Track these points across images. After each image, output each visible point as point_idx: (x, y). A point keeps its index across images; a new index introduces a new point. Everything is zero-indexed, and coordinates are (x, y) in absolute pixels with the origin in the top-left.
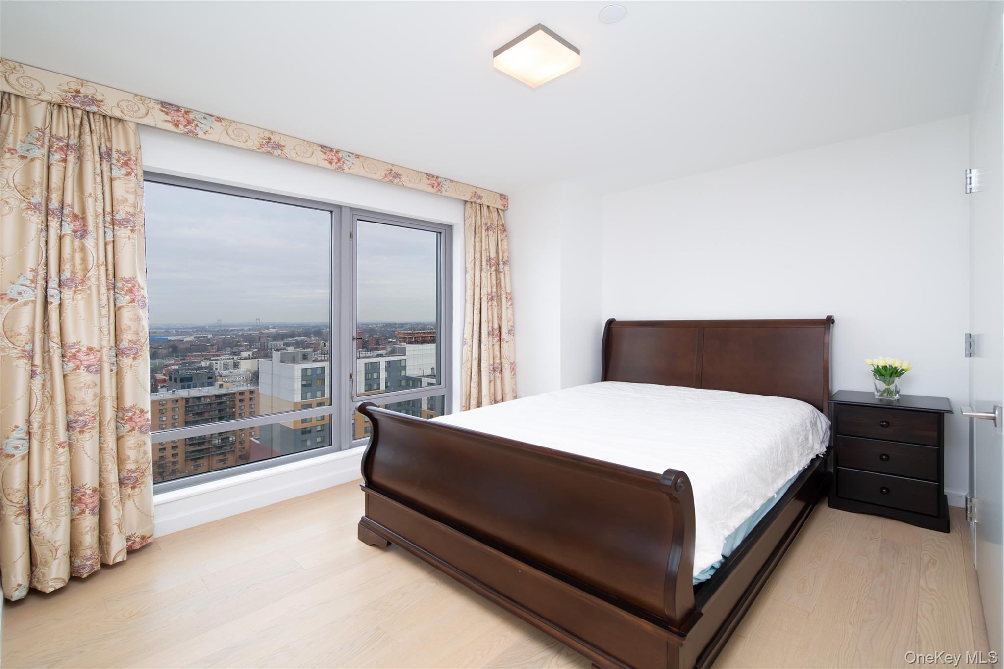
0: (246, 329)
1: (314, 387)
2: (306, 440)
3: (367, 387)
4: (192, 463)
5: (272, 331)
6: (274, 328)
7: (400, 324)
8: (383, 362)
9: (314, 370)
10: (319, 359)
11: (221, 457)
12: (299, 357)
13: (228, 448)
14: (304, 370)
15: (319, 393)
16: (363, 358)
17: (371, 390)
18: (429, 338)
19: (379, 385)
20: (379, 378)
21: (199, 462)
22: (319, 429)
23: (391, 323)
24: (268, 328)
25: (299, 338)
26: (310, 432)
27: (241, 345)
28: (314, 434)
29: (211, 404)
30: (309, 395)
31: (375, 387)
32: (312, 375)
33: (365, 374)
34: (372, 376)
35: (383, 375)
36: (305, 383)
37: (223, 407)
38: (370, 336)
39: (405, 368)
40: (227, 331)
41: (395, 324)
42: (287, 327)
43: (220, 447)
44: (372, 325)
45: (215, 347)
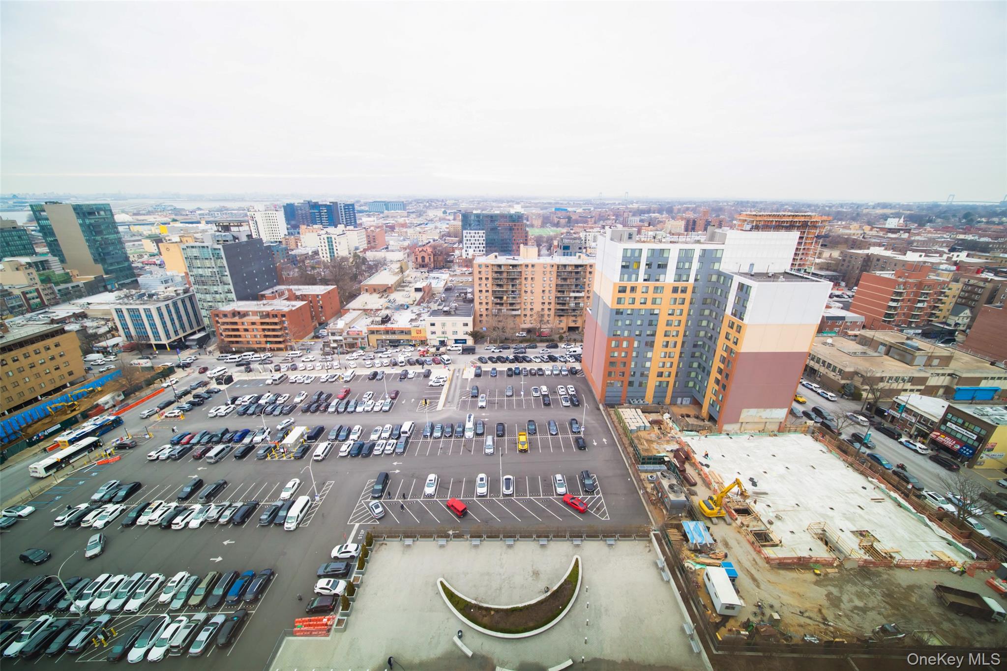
0: (617, 202)
1: (631, 270)
2: (618, 320)
3: (677, 277)
4: (557, 318)
5: (635, 206)
6: (637, 203)
7: (753, 202)
8: (698, 249)
9: (633, 251)
10: (642, 240)
11: (574, 318)
12: (626, 236)
13: (578, 312)
14: (625, 250)
15: (634, 277)
16: (682, 242)
17: (679, 281)
18: (774, 223)
19: (688, 276)
20: (690, 268)
21: (562, 318)
22: (629, 312)
23: (743, 200)
24: (632, 203)
25: (653, 215)
26: (622, 313)
27: (609, 219)
28: (624, 316)
29: (571, 272)
30: (626, 276)
31: (684, 278)
32: (631, 257)
33: (678, 262)
34: (684, 265)
35: (695, 265)
36: (624, 264)
37: (578, 276)
38: (716, 216)
39: (719, 260)
40: (604, 204)
41: (748, 202)
42: (647, 202)
43: (574, 310)
44: (723, 202)
45: (593, 220)
